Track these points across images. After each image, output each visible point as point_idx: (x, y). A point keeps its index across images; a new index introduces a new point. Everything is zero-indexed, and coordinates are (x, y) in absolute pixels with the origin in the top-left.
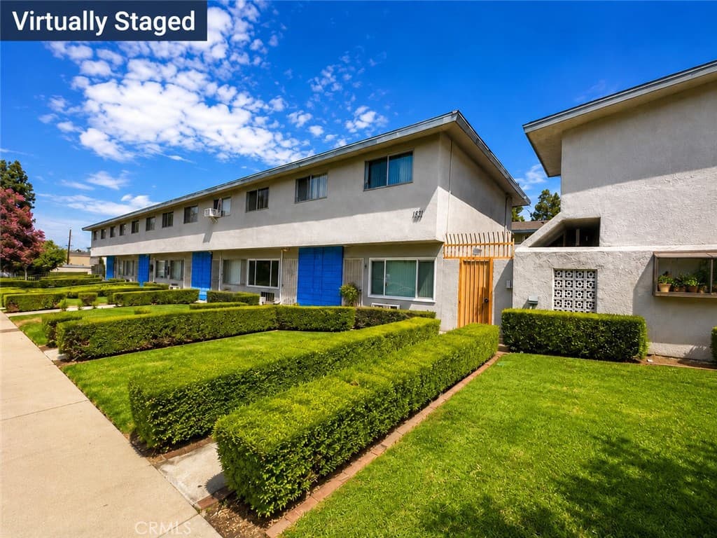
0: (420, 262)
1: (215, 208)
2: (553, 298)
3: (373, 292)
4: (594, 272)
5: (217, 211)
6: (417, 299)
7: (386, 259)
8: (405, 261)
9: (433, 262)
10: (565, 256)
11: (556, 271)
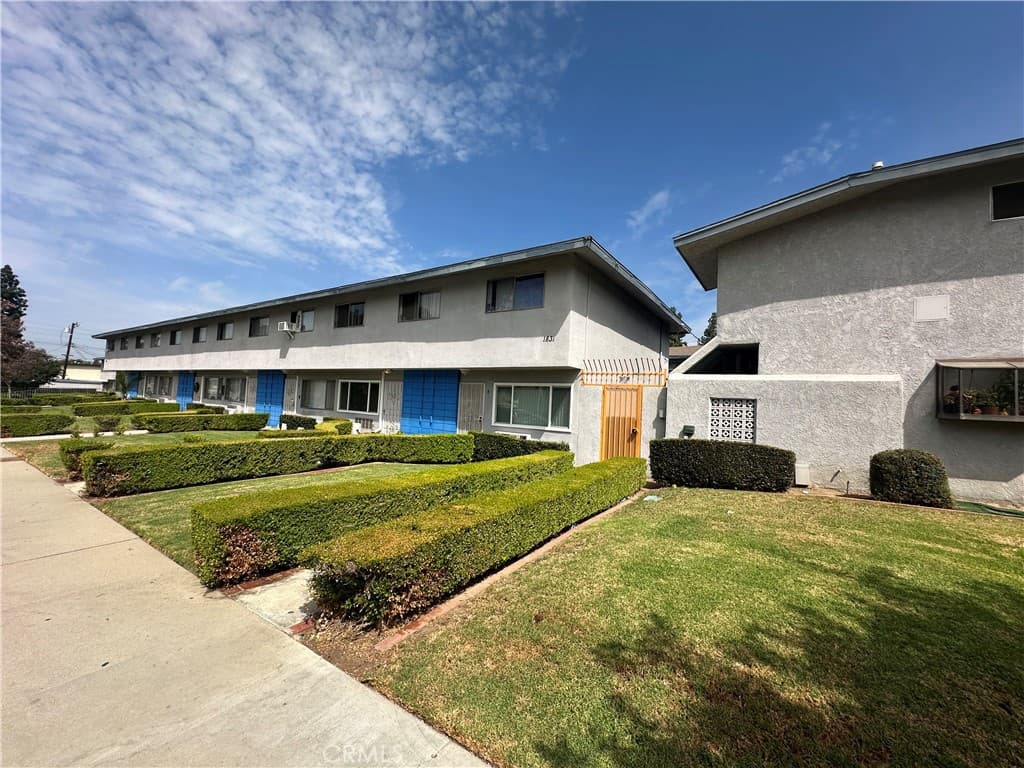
0: (555, 389)
1: (293, 320)
2: (710, 428)
3: (498, 420)
4: (754, 401)
5: (294, 325)
6: (549, 428)
7: (513, 385)
8: (537, 388)
9: (569, 389)
10: (723, 384)
11: (713, 399)
